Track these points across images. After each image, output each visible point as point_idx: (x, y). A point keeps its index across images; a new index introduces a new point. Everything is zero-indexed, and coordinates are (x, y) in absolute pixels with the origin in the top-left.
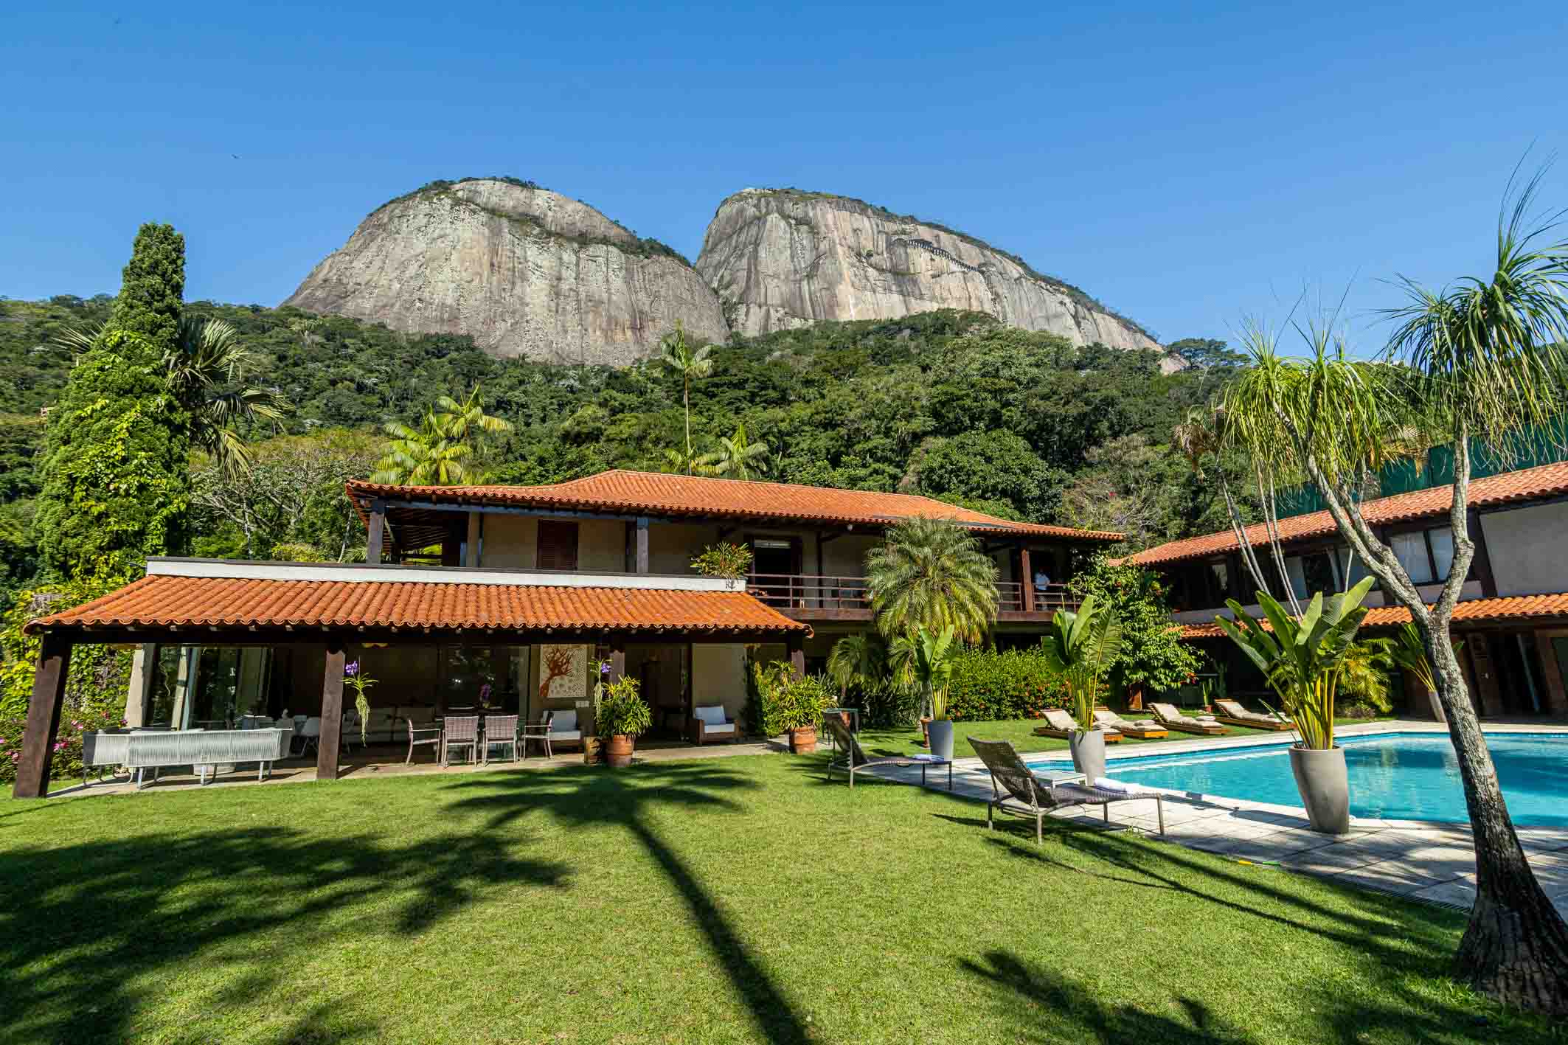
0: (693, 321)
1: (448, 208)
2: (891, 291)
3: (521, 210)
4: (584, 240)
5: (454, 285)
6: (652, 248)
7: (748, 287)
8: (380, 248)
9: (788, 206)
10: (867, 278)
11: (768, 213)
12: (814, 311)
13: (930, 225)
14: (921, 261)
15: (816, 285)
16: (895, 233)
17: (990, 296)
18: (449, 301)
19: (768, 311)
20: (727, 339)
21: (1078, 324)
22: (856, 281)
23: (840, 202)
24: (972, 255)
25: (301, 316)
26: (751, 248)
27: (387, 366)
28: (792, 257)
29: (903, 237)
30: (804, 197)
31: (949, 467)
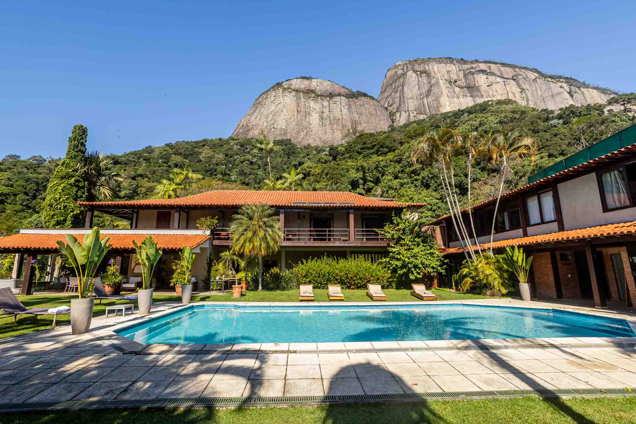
0: (377, 122)
1: (281, 92)
2: (466, 96)
3: (307, 88)
4: (331, 96)
5: (284, 121)
6: (358, 95)
7: (400, 104)
8: (259, 111)
9: (417, 67)
10: (454, 92)
11: (407, 71)
12: (429, 110)
13: (486, 62)
14: (481, 80)
15: (430, 99)
16: (468, 69)
17: (519, 90)
18: (283, 127)
19: (409, 113)
20: (389, 127)
21: (572, 96)
22: (449, 94)
23: (439, 61)
24: (508, 72)
25: (234, 140)
26: (400, 88)
27: (261, 154)
28: (419, 88)
29: (472, 70)
30: (423, 61)
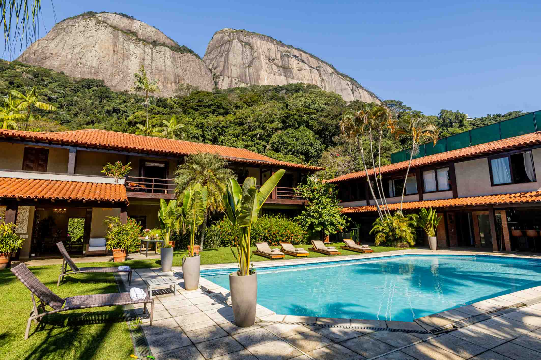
0: (200, 81)
1: (94, 24)
2: (281, 75)
3: (127, 28)
4: (155, 44)
5: (97, 58)
6: (184, 50)
7: (224, 69)
8: (62, 39)
9: (242, 37)
10: (272, 69)
11: (233, 39)
12: (250, 81)
13: (298, 49)
14: (294, 63)
15: (252, 70)
16: (284, 52)
17: (320, 80)
18: (94, 65)
19: (232, 80)
20: (213, 89)
21: (353, 93)
22: (268, 70)
23: (263, 37)
24: (314, 63)
25: (22, 66)
26: (226, 53)
27: (64, 90)
28: (242, 58)
29: (287, 53)
30: (249, 34)
31: (281, 142)
